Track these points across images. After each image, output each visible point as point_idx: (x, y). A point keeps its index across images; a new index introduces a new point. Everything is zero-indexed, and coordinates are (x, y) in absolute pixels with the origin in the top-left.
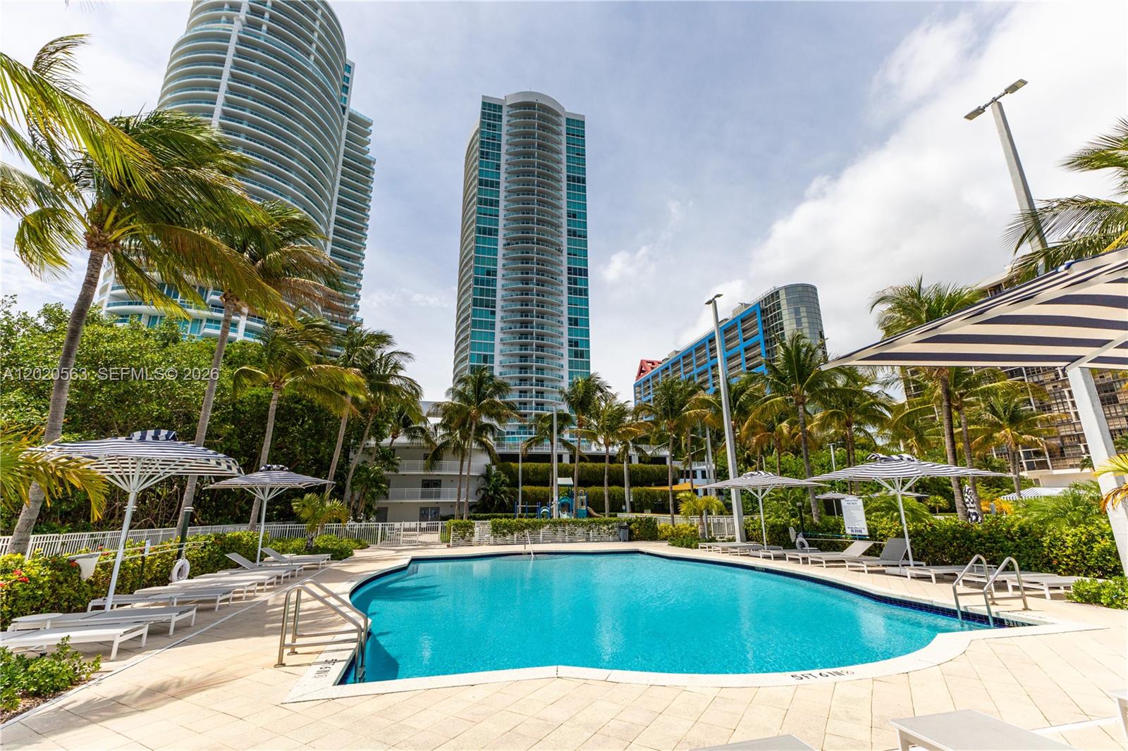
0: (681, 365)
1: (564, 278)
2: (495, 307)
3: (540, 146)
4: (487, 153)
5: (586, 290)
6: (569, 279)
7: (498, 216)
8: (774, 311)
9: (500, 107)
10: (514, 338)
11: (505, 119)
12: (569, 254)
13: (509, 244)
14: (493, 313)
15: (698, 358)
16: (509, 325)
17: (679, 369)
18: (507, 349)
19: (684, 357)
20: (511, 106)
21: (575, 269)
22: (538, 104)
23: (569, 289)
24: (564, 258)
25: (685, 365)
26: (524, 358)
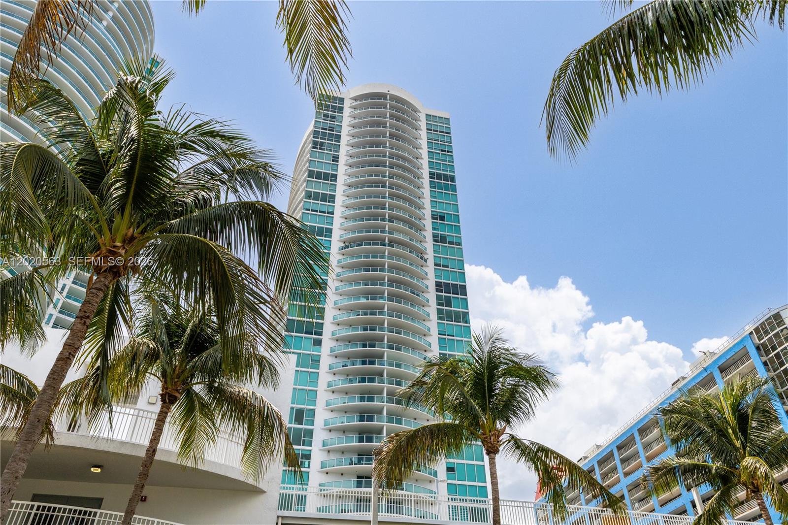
0: (617, 461)
1: (431, 296)
2: (320, 334)
3: (392, 136)
4: (322, 144)
5: (466, 315)
6: (439, 298)
7: (333, 213)
8: (774, 348)
9: (342, 100)
10: (351, 381)
11: (347, 111)
12: (436, 265)
13: (347, 247)
14: (318, 343)
15: (647, 446)
16: (341, 361)
17: (614, 469)
18: (340, 401)
19: (619, 448)
20: (355, 99)
21: (447, 285)
22: (390, 95)
23: (440, 312)
24: (430, 269)
25: (623, 461)
26: (366, 415)
